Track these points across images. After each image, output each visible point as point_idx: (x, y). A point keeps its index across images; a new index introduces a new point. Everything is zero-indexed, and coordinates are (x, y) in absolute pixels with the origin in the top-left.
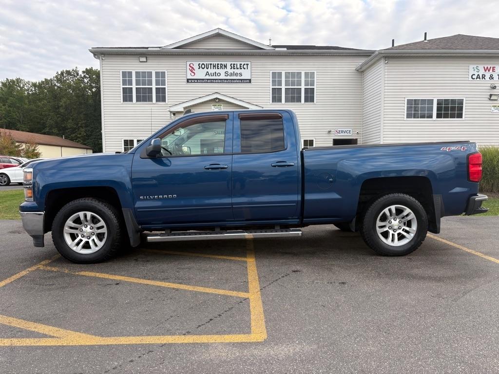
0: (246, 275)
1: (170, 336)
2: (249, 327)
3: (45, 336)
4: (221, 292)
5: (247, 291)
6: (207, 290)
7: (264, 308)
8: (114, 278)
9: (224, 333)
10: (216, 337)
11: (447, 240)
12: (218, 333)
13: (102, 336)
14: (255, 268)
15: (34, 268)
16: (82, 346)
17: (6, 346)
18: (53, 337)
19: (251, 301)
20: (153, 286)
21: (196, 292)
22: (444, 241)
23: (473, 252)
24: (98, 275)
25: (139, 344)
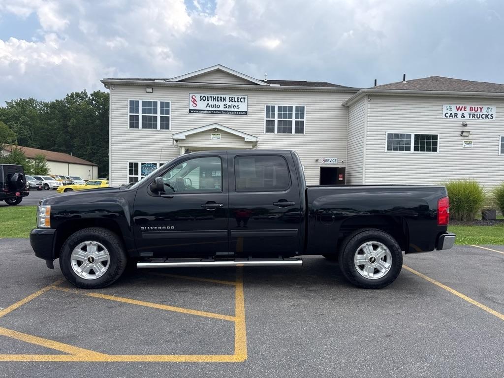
0: (233, 299)
1: (166, 356)
2: (233, 349)
3: (60, 353)
4: (211, 315)
5: (233, 315)
6: (199, 313)
7: (247, 332)
8: (118, 300)
9: (212, 353)
10: (204, 356)
11: (413, 269)
12: (206, 354)
13: (109, 354)
14: (242, 293)
15: (47, 288)
16: (92, 362)
17: (28, 362)
18: (68, 354)
19: (237, 324)
20: (152, 308)
21: (189, 315)
22: (411, 270)
23: (433, 281)
24: (104, 297)
25: (140, 362)
